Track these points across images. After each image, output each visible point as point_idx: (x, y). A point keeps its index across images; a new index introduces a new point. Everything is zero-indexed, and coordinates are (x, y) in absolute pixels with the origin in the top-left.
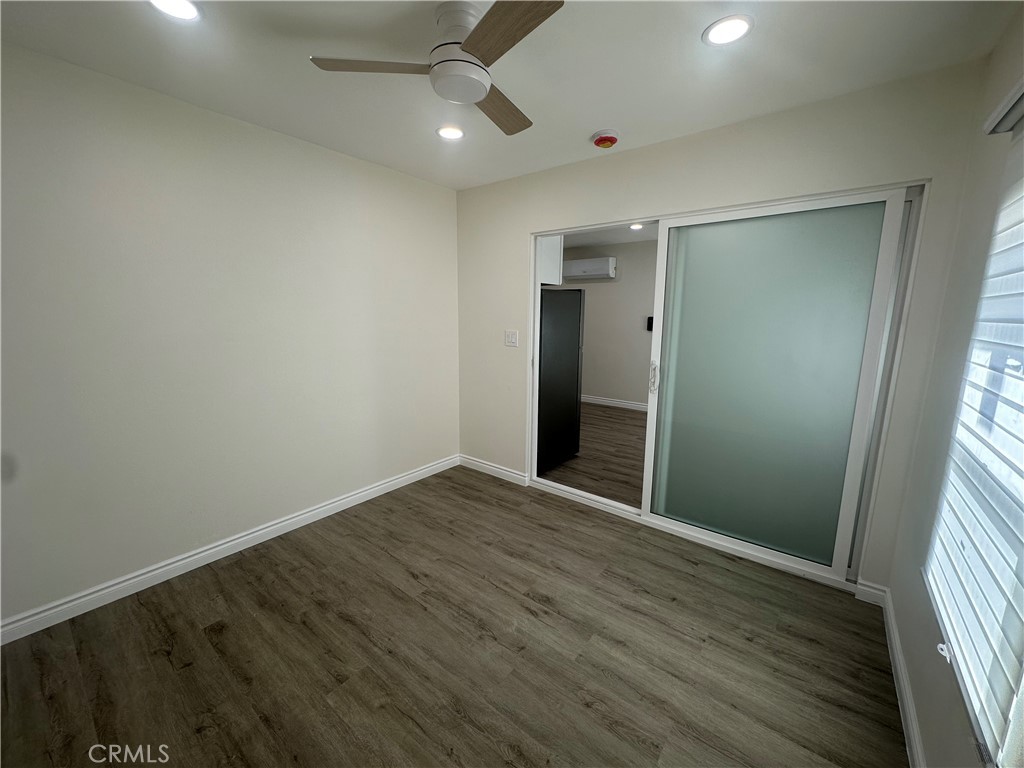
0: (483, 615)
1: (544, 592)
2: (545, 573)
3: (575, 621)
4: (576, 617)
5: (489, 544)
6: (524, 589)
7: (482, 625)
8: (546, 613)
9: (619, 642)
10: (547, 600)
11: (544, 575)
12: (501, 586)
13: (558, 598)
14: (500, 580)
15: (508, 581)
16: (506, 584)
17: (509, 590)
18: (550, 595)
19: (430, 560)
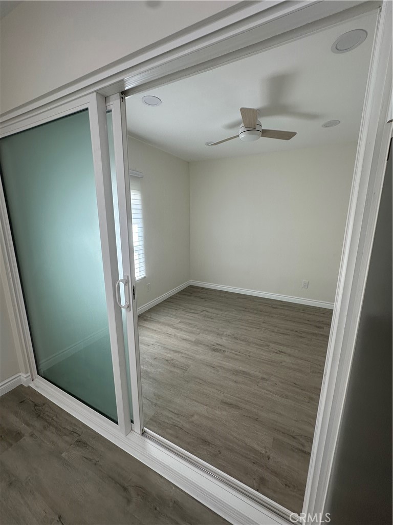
0: (237, 341)
1: (217, 354)
2: (219, 363)
3: (201, 344)
4: (201, 345)
5: (263, 379)
6: (226, 353)
7: (236, 338)
8: (214, 345)
9: (185, 340)
10: (215, 350)
11: (220, 362)
12: (238, 353)
13: (210, 351)
14: (240, 356)
15: (236, 356)
16: (236, 355)
17: (233, 352)
18: (214, 352)
19: (285, 362)
